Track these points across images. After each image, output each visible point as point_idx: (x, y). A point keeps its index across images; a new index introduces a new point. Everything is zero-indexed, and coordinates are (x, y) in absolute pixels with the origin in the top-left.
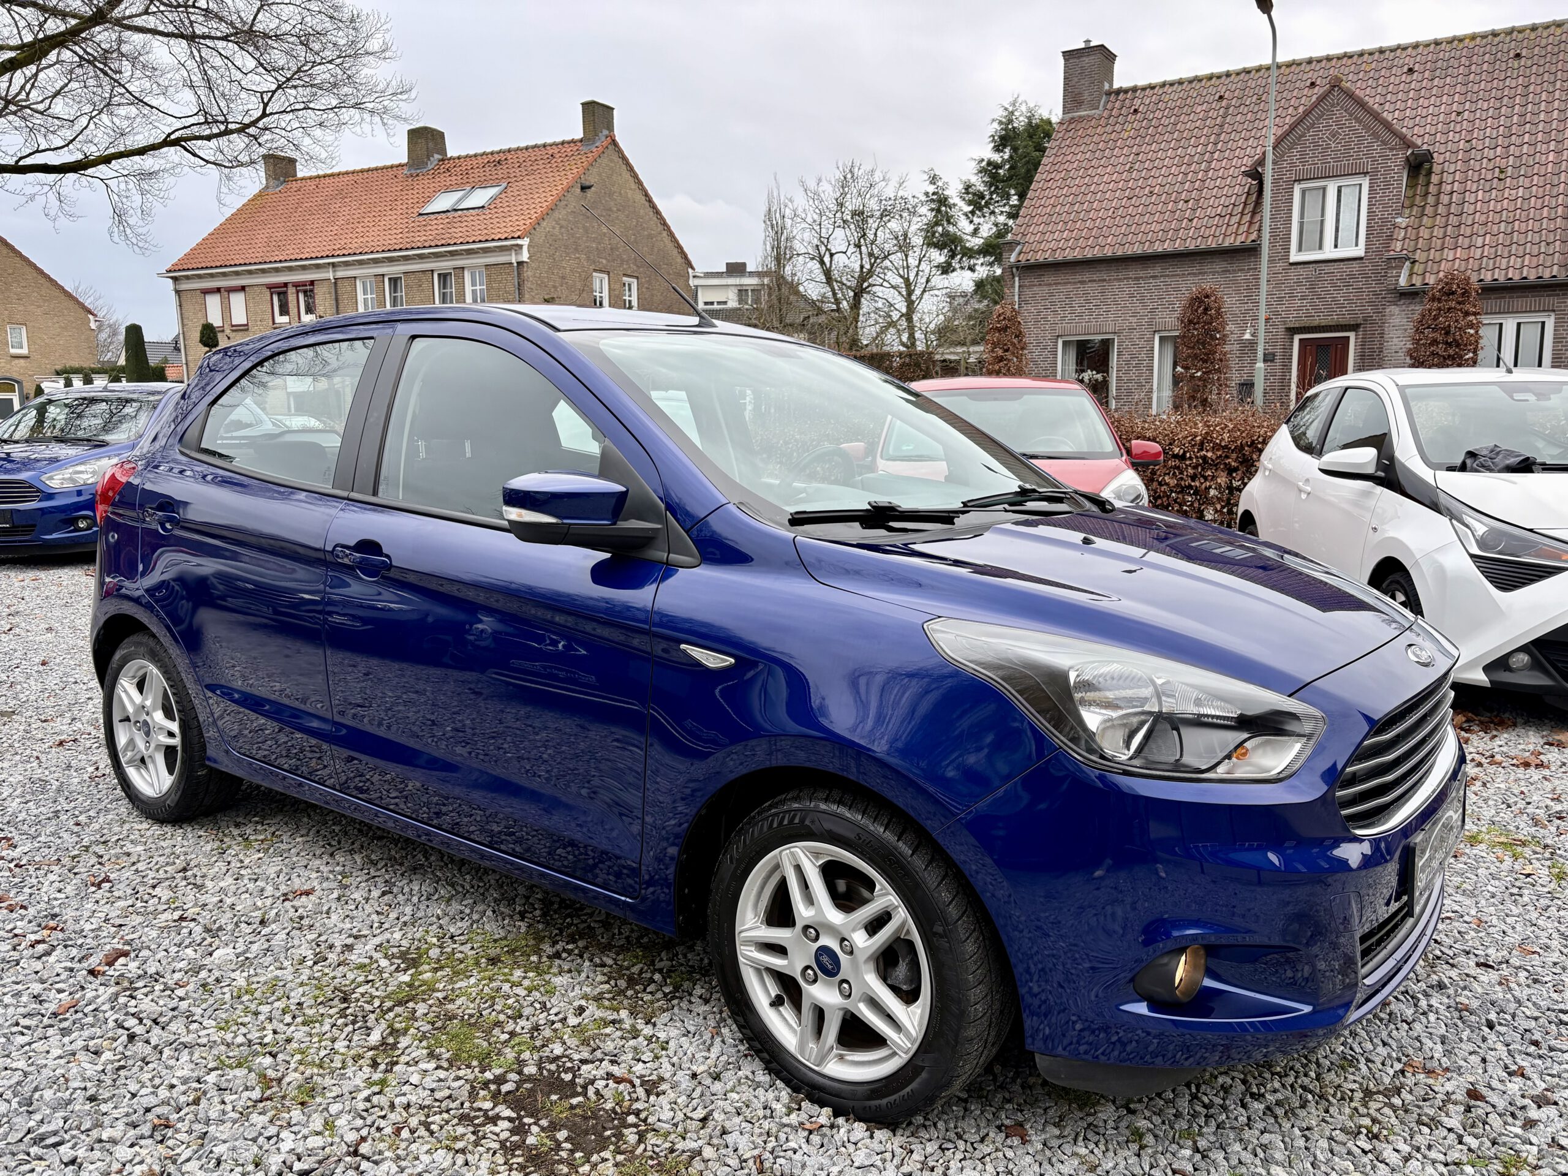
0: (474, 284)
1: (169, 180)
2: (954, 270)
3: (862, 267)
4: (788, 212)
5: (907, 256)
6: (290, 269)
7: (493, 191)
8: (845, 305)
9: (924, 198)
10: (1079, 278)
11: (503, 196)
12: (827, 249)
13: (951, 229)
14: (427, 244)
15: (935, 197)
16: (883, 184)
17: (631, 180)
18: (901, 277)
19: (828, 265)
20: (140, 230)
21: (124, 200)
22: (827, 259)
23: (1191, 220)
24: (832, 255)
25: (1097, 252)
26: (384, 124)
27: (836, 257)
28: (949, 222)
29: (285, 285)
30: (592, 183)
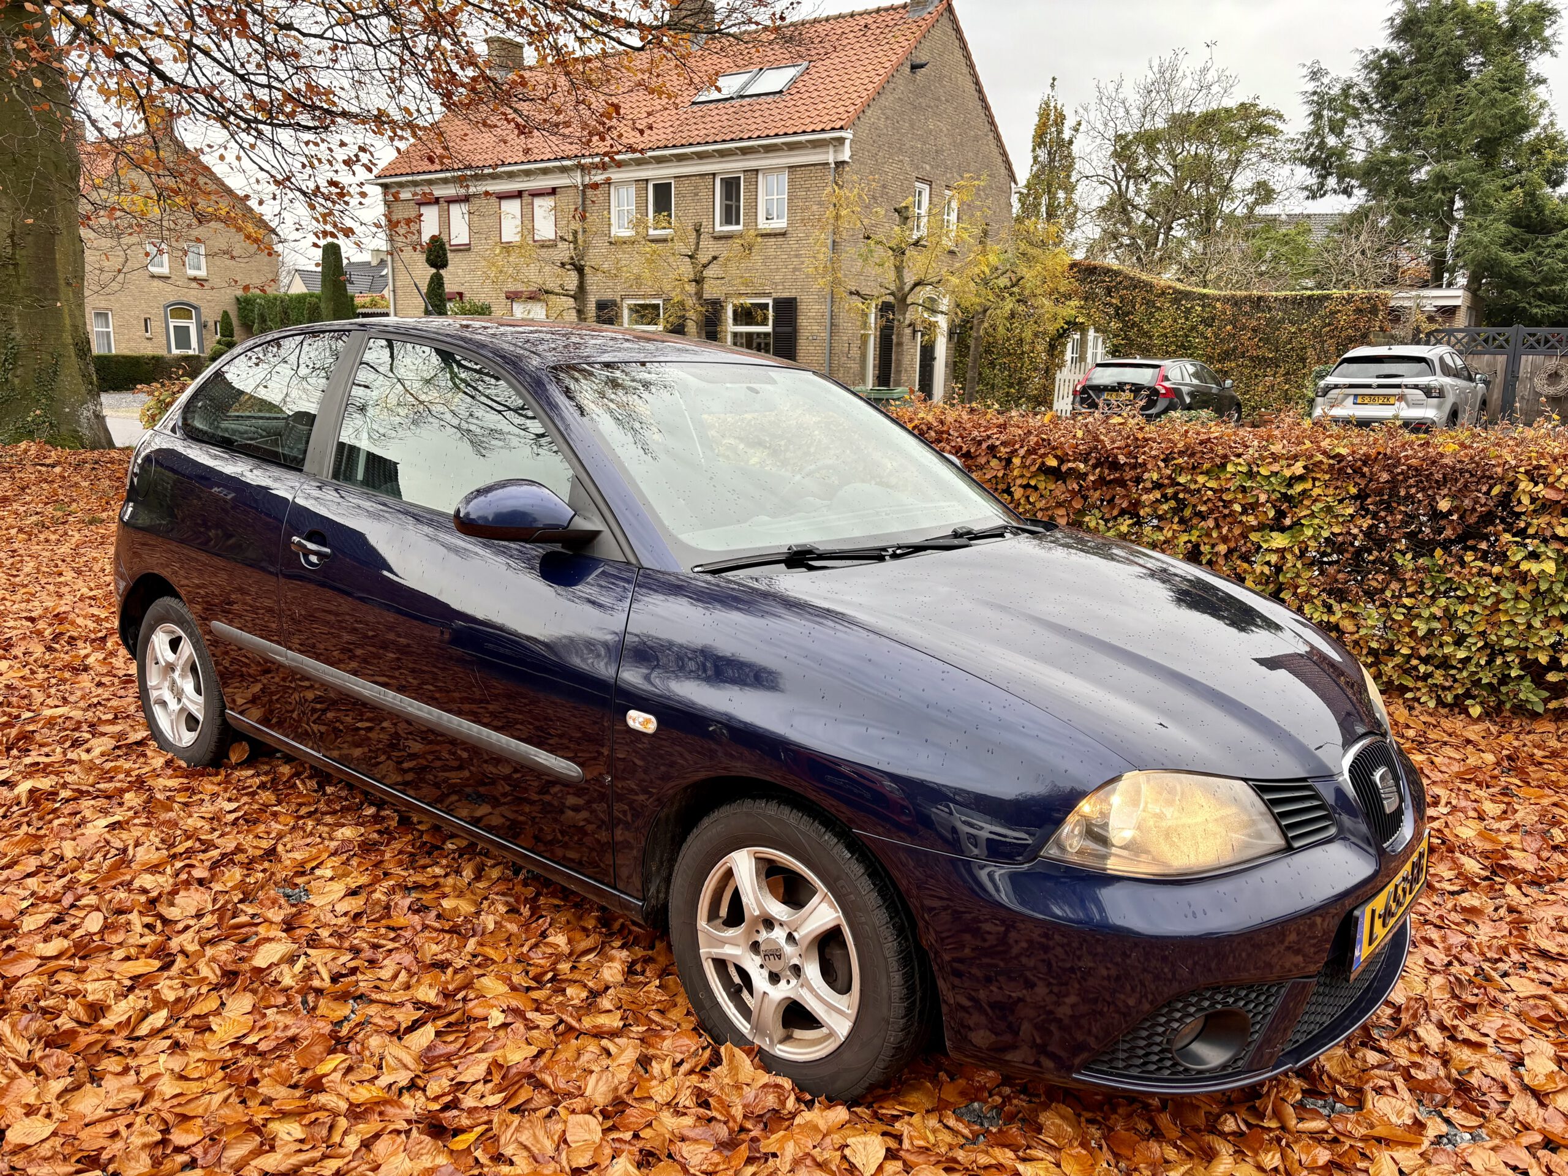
0: (770, 192)
7: (790, 73)
11: (806, 78)
13: (1332, 140)
14: (709, 140)
28: (1331, 131)
29: (519, 194)
30: (923, 60)
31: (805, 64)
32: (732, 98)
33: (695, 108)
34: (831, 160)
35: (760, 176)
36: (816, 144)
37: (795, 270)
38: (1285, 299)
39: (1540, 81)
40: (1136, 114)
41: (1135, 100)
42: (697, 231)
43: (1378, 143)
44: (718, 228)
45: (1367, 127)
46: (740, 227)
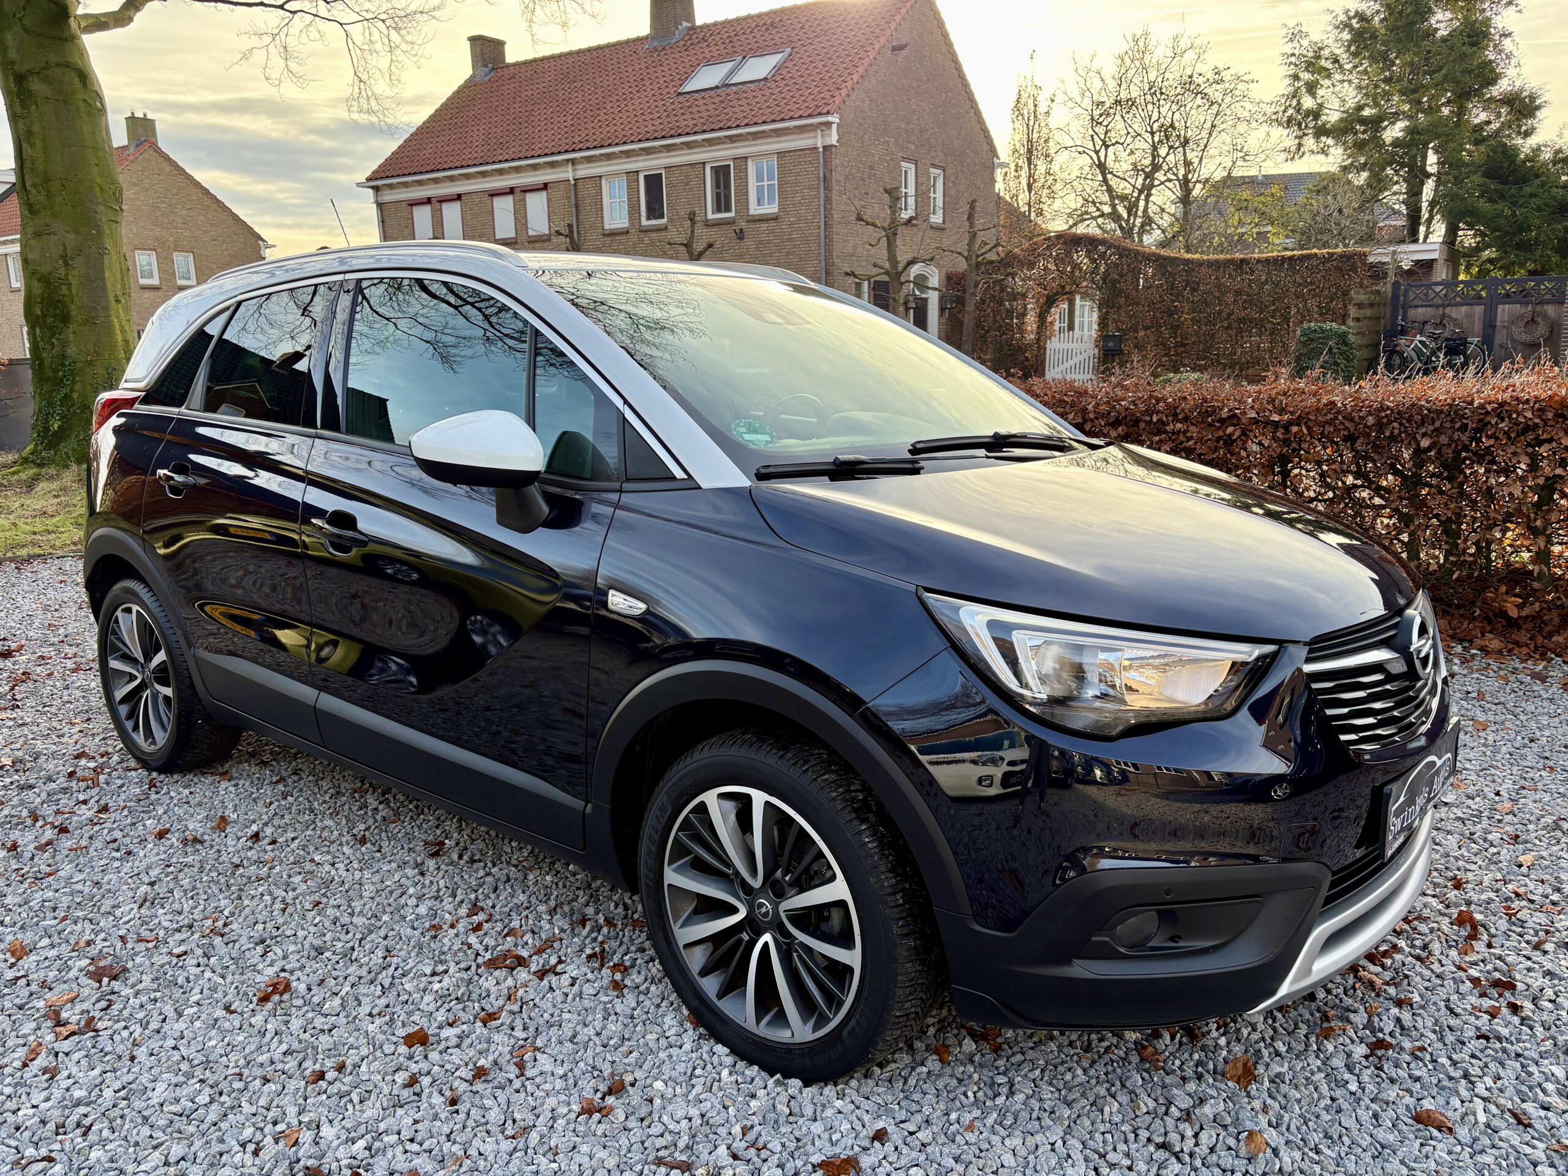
2: (1303, 154)
6: (518, 170)
7: (774, 60)
11: (788, 64)
13: (1306, 102)
28: (1309, 92)
29: (511, 191)
30: (904, 42)
31: (788, 50)
32: (717, 87)
33: (681, 98)
34: (819, 145)
35: (750, 162)
36: (801, 129)
37: (788, 253)
38: (1267, 260)
39: (1506, 35)
40: (1112, 84)
41: (1110, 70)
42: (691, 220)
43: (1351, 103)
44: (710, 216)
45: (1339, 87)
46: (731, 214)
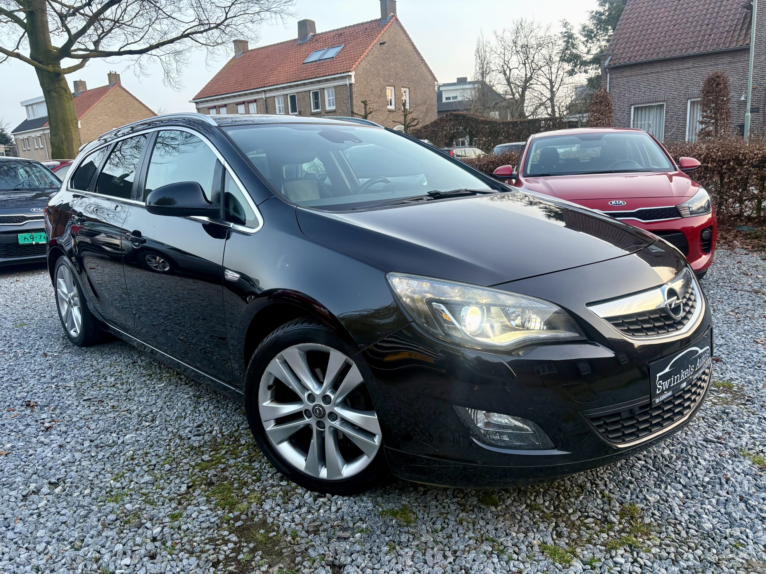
0: (329, 96)
1: (188, 54)
2: (576, 73)
3: (526, 75)
4: (488, 49)
5: (551, 68)
6: (246, 94)
7: (338, 49)
8: (517, 96)
9: (560, 36)
10: (644, 72)
11: (342, 51)
12: (508, 67)
13: (574, 51)
14: (307, 78)
15: (566, 34)
16: (538, 29)
17: (406, 38)
18: (548, 79)
19: (508, 75)
20: (176, 80)
21: (169, 66)
22: (508, 72)
23: (710, 35)
24: (510, 70)
25: (655, 57)
26: (282, 18)
27: (512, 71)
28: (573, 48)
29: (243, 103)
30: (385, 41)
31: (343, 46)
34: (348, 83)
35: (325, 91)
36: (341, 78)
44: (313, 111)
46: (319, 110)
